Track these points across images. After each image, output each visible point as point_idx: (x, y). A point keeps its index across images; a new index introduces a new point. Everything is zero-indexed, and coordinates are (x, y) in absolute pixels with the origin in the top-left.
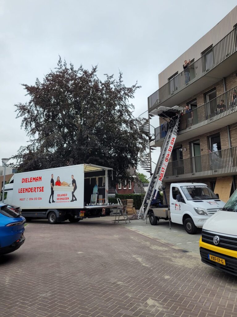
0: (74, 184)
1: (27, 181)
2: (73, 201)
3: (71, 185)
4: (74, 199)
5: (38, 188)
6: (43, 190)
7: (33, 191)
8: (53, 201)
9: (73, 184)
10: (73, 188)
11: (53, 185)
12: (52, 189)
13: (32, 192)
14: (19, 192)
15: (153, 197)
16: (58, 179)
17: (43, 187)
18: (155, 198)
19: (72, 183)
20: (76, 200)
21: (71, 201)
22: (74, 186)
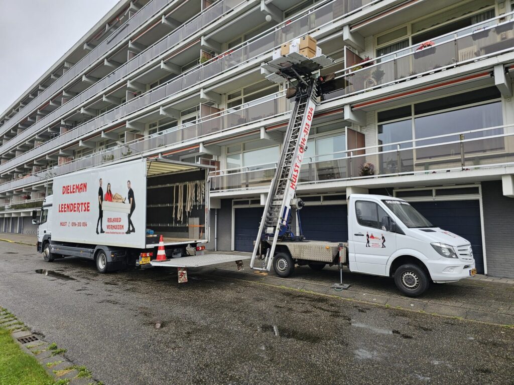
0: (131, 199)
1: (69, 191)
2: (129, 232)
3: (127, 201)
4: (131, 229)
5: (82, 204)
6: (89, 209)
7: (76, 209)
8: (102, 231)
9: (129, 199)
10: (130, 206)
11: (102, 200)
12: (100, 207)
13: (75, 211)
14: (60, 211)
15: (283, 221)
16: (109, 189)
17: (88, 203)
18: (284, 223)
19: (129, 196)
20: (133, 230)
21: (127, 233)
22: (131, 202)
